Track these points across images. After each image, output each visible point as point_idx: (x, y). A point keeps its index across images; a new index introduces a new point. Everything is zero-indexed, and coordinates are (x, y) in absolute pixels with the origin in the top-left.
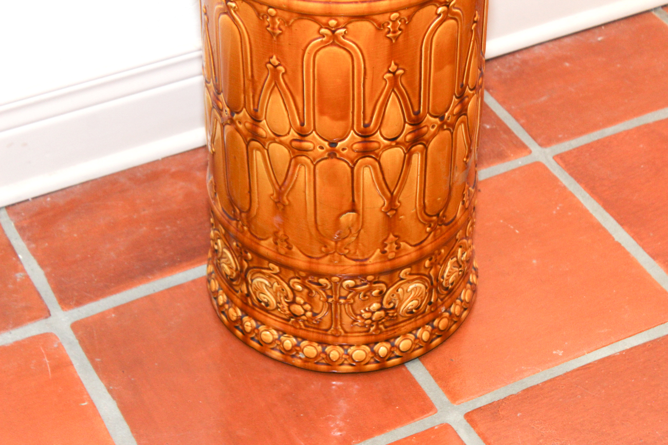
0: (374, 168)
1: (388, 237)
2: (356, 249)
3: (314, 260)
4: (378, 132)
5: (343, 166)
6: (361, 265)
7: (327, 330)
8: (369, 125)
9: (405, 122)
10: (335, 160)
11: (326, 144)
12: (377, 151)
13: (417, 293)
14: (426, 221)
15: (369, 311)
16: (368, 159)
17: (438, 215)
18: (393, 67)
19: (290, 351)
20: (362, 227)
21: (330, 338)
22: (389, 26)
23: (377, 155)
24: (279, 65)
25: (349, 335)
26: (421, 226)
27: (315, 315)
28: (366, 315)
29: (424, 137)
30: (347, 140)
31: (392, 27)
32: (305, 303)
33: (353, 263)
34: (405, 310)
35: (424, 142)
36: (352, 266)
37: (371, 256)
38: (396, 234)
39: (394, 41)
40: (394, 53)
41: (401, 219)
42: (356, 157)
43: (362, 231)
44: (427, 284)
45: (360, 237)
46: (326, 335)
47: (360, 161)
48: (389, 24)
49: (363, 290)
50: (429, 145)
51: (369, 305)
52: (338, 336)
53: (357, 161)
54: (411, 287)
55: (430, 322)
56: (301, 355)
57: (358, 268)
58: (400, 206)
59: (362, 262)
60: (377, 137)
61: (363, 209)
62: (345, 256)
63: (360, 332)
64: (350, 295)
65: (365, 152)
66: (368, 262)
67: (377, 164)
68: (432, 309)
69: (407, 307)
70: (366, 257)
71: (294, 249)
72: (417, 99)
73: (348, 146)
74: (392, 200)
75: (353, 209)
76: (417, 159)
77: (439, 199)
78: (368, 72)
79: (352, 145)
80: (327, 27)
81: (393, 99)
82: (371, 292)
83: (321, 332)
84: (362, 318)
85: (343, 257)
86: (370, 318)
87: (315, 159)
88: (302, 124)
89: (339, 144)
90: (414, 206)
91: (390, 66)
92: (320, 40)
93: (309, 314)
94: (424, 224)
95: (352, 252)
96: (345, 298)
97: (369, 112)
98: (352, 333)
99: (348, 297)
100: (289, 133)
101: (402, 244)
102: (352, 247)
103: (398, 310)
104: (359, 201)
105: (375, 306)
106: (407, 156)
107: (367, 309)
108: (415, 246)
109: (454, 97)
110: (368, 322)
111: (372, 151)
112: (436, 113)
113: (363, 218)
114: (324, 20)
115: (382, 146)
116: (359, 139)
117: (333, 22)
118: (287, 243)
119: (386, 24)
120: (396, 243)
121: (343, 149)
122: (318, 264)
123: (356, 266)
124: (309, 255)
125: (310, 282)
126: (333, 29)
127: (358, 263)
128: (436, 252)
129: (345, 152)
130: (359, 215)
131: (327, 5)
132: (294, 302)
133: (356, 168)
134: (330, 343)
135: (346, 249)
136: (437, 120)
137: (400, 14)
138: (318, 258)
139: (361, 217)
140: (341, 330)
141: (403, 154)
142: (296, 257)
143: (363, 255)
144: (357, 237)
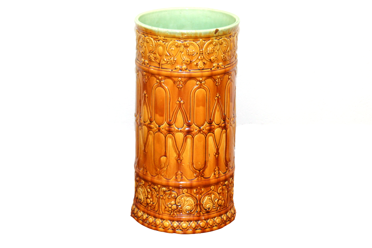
0: (173, 139)
1: (178, 172)
2: (166, 174)
3: (153, 177)
4: (174, 124)
5: (162, 136)
6: (167, 181)
7: (157, 211)
8: (171, 121)
9: (184, 123)
10: (160, 133)
11: (157, 126)
12: (173, 132)
13: (190, 203)
14: (194, 170)
15: (170, 204)
16: (170, 135)
17: (199, 171)
18: (180, 99)
19: (145, 220)
20: (168, 164)
21: (157, 215)
22: (178, 83)
23: (174, 134)
24: (146, 94)
25: (164, 214)
26: (192, 172)
27: (153, 203)
28: (170, 206)
29: (192, 132)
30: (164, 125)
31: (179, 83)
32: (151, 198)
33: (165, 180)
34: (185, 209)
35: (192, 135)
36: (165, 181)
37: (172, 178)
38: (181, 171)
39: (180, 89)
40: (180, 94)
41: (183, 165)
42: (166, 133)
43: (169, 166)
44: (195, 201)
45: (168, 168)
46: (156, 213)
47: (168, 135)
48: (178, 82)
49: (168, 193)
50: (194, 137)
51: (171, 201)
52: (160, 214)
53: (167, 135)
54: (188, 199)
55: (196, 221)
56: (148, 222)
57: (166, 182)
58: (182, 159)
59: (168, 180)
60: (174, 126)
61: (169, 156)
62: (163, 176)
63: (168, 214)
64: (164, 195)
65: (170, 132)
66: (170, 181)
67: (173, 137)
68: (198, 215)
69: (186, 208)
70: (170, 178)
71: (148, 172)
72: (189, 115)
73: (164, 128)
74: (179, 155)
75: (165, 156)
76: (189, 141)
77: (199, 163)
78: (171, 99)
79: (165, 128)
80: (158, 79)
81: (179, 113)
82: (171, 195)
83: (155, 212)
84: (168, 207)
85: (162, 176)
86: (171, 208)
87: (154, 132)
88: (151, 117)
89: (161, 126)
90: (188, 162)
91: (178, 99)
92: (156, 84)
93: (152, 203)
94: (193, 172)
95: (165, 175)
96: (162, 196)
97: (171, 115)
98: (165, 214)
99: (163, 196)
100: (147, 121)
101: (184, 177)
102: (165, 173)
103: (182, 208)
104: (167, 152)
105: (173, 202)
106: (185, 138)
107: (170, 203)
108: (189, 180)
109: (206, 122)
110: (170, 209)
111: (172, 132)
112: (197, 124)
113: (169, 160)
114: (157, 76)
115: (175, 130)
116: (168, 126)
117: (160, 78)
118: (146, 169)
119: (177, 82)
120: (181, 176)
121: (163, 129)
122: (154, 178)
123: (166, 181)
124: (152, 174)
125: (152, 187)
126: (160, 80)
127: (167, 180)
128: (199, 187)
129: (163, 130)
130: (167, 159)
131: (158, 71)
132: (147, 198)
133: (166, 137)
134: (157, 217)
135: (163, 173)
136: (198, 127)
137: (181, 79)
138: (154, 176)
139: (168, 159)
140: (161, 212)
141: (183, 137)
142: (148, 175)
143: (169, 177)
144: (167, 168)
